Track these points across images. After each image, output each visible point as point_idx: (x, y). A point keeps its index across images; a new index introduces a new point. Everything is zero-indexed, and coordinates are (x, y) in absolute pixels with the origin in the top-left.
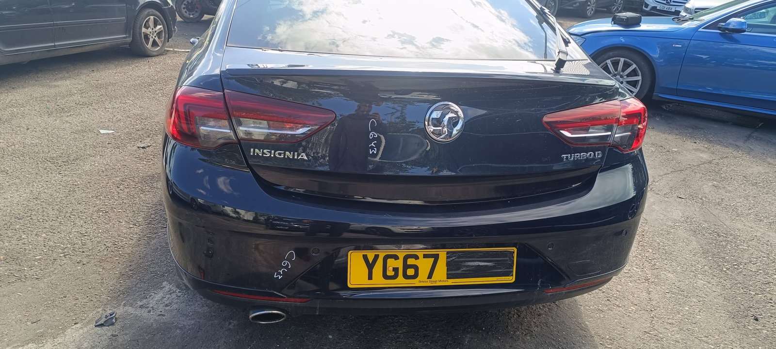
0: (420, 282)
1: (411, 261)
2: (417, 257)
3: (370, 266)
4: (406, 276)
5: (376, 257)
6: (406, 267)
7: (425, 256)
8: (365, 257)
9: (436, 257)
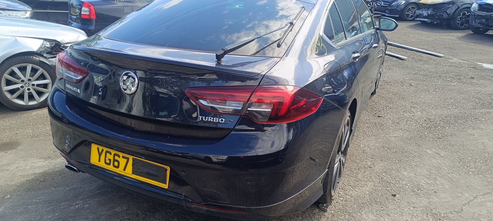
0: (120, 171)
1: (116, 158)
2: (119, 157)
3: (100, 154)
4: (114, 166)
5: (103, 150)
6: (115, 160)
7: (123, 157)
8: (98, 148)
9: (128, 159)
